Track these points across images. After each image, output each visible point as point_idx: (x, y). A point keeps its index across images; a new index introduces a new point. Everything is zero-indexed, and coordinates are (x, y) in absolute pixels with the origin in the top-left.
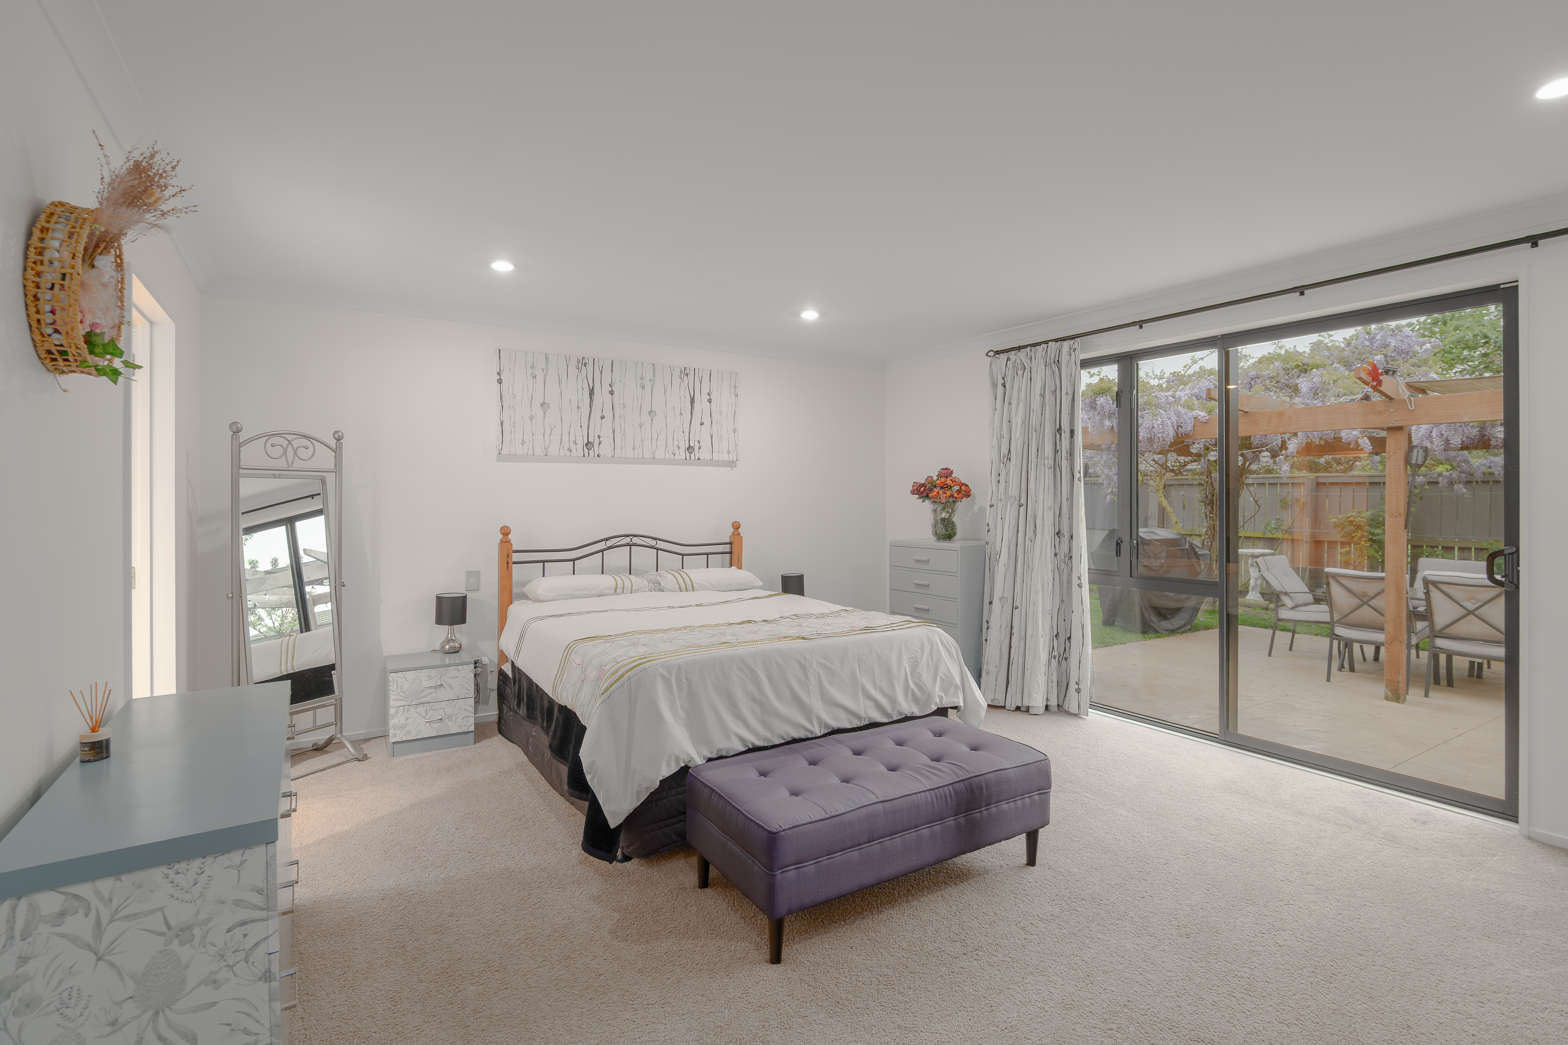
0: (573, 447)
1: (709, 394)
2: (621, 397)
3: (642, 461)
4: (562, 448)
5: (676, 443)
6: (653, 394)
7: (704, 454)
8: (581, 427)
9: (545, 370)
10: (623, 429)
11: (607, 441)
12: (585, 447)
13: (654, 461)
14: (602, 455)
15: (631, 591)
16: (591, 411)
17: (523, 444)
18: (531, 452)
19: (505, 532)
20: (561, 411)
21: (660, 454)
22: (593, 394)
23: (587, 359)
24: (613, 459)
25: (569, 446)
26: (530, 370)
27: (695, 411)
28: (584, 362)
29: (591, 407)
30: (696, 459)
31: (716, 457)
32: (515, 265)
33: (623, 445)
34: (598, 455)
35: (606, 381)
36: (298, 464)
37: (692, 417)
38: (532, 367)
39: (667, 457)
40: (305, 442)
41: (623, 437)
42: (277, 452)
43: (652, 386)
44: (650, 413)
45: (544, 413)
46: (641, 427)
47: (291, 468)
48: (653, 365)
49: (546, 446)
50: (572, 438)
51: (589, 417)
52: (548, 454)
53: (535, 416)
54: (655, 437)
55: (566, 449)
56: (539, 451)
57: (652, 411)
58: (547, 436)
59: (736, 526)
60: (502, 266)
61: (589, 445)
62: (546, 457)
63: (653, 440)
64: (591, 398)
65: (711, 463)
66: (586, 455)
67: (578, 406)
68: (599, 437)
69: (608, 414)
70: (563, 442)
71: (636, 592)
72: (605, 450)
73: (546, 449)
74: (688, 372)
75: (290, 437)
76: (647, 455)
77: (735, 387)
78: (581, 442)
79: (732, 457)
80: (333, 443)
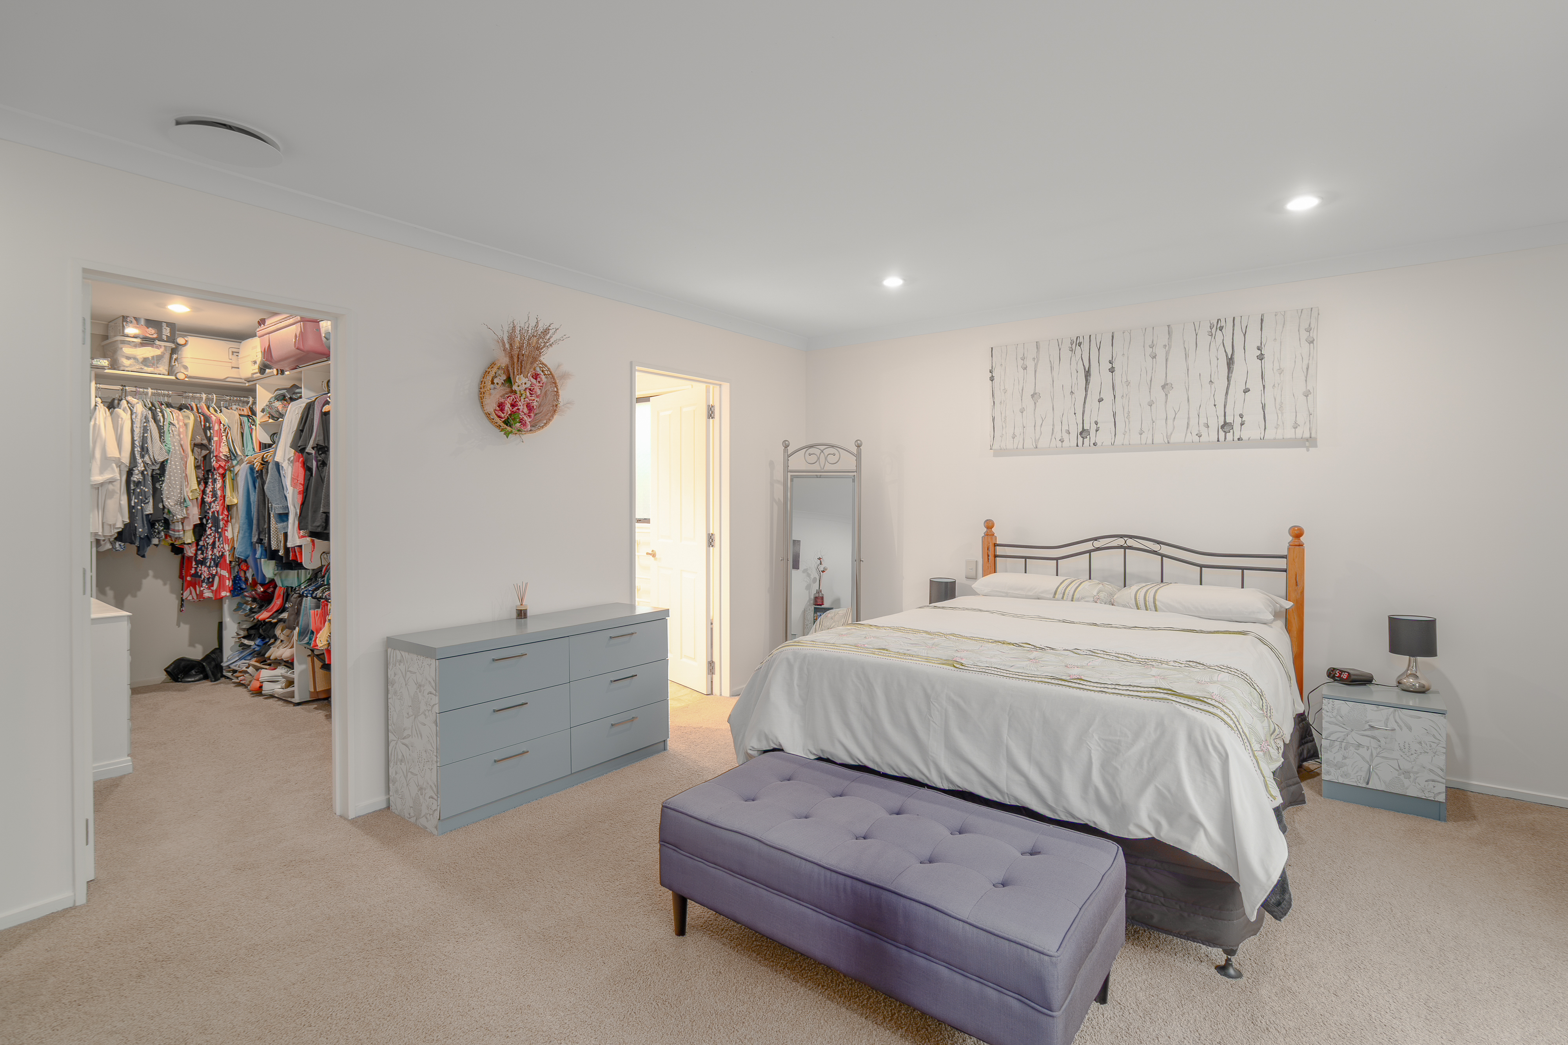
0: (1065, 436)
1: (1259, 349)
2: (1124, 372)
3: (1152, 446)
4: (1053, 439)
5: (1203, 420)
6: (1168, 363)
7: (1251, 432)
8: (1075, 414)
9: (1036, 360)
10: (1126, 410)
11: (1106, 426)
12: (1079, 436)
13: (1169, 445)
14: (1099, 444)
15: (1073, 598)
16: (1086, 395)
17: (1013, 438)
18: (1020, 446)
19: (989, 525)
20: (1052, 400)
21: (1178, 437)
22: (1090, 375)
23: (1081, 338)
24: (1113, 447)
25: (1062, 437)
26: (1020, 362)
27: (1234, 375)
28: (1078, 342)
29: (1086, 391)
30: (1236, 439)
31: (1270, 434)
32: (904, 280)
33: (1127, 430)
34: (1094, 444)
35: (1105, 357)
36: (828, 467)
37: (1229, 384)
38: (1023, 359)
39: (1189, 439)
40: (832, 450)
41: (1127, 420)
42: (813, 459)
43: (1167, 353)
44: (1163, 387)
45: (1035, 403)
46: (1151, 406)
47: (823, 471)
48: (1169, 326)
49: (1037, 438)
50: (1065, 427)
51: (1085, 402)
52: (1038, 446)
53: (1025, 409)
54: (1171, 415)
55: (1058, 439)
56: (1029, 444)
57: (1167, 384)
58: (1038, 428)
59: (1297, 534)
60: (893, 282)
61: (1084, 433)
62: (1036, 449)
63: (1168, 420)
64: (1087, 380)
65: (1262, 443)
66: (1080, 444)
67: (1072, 392)
68: (1096, 423)
69: (1107, 395)
70: (1055, 433)
71: (1078, 600)
72: (1104, 437)
73: (1037, 441)
74: (1223, 324)
75: (822, 447)
76: (1159, 439)
77: (1309, 330)
78: (1075, 430)
79: (1303, 432)
80: (854, 450)
